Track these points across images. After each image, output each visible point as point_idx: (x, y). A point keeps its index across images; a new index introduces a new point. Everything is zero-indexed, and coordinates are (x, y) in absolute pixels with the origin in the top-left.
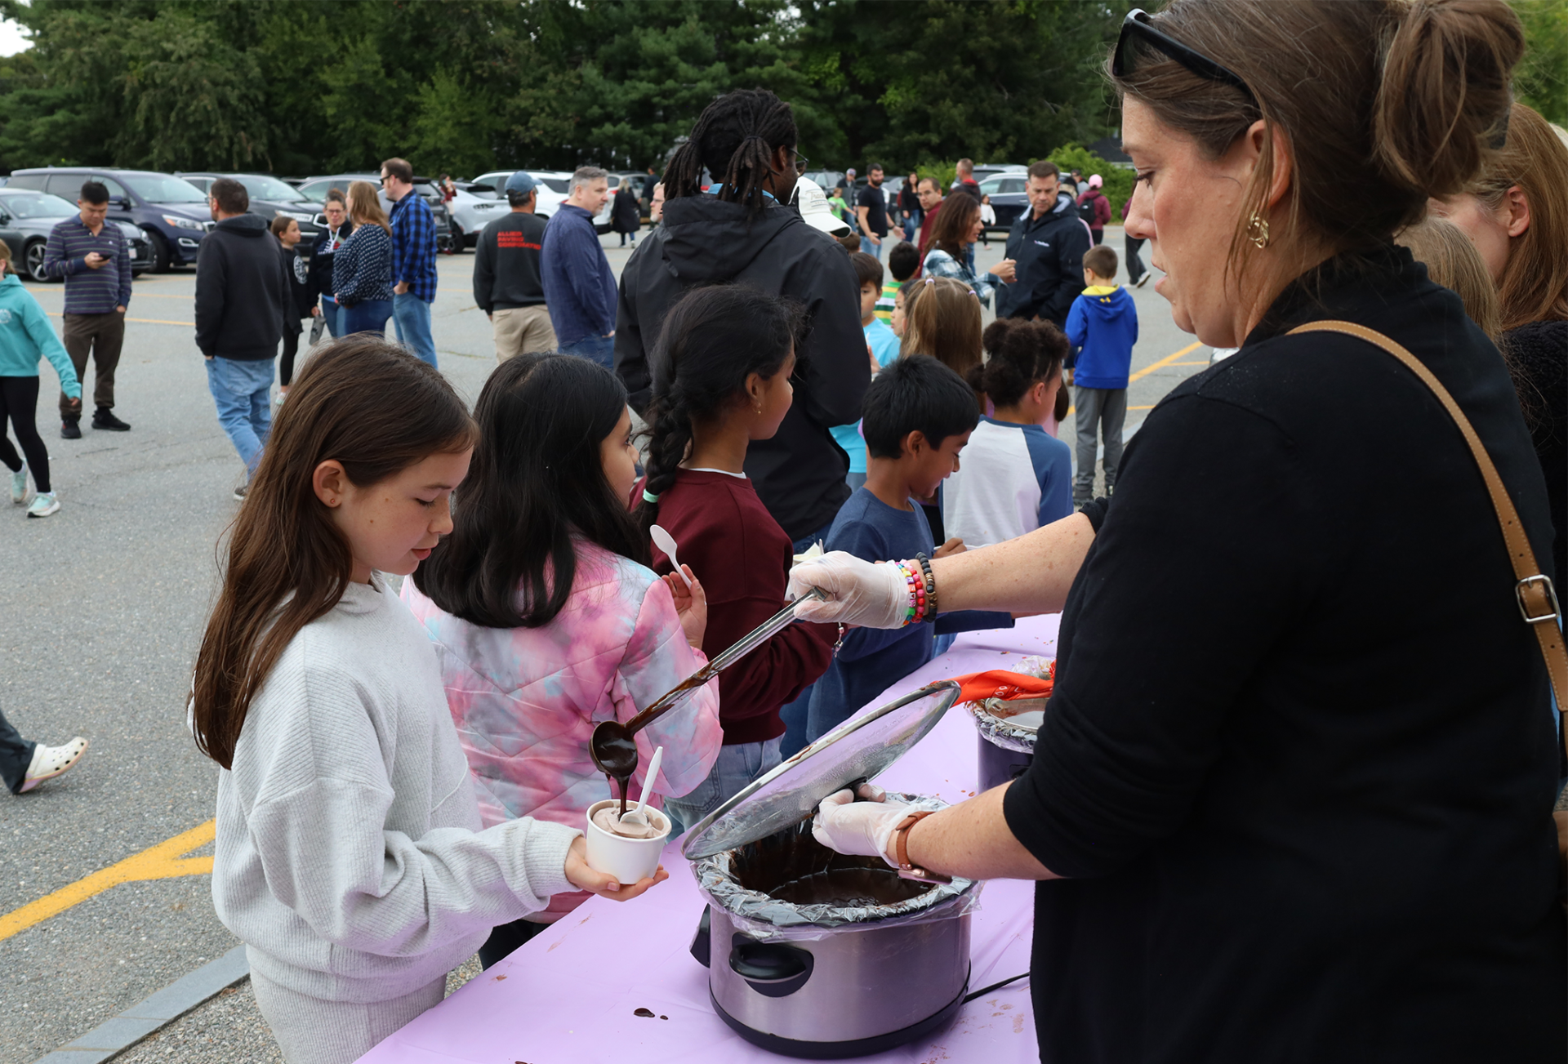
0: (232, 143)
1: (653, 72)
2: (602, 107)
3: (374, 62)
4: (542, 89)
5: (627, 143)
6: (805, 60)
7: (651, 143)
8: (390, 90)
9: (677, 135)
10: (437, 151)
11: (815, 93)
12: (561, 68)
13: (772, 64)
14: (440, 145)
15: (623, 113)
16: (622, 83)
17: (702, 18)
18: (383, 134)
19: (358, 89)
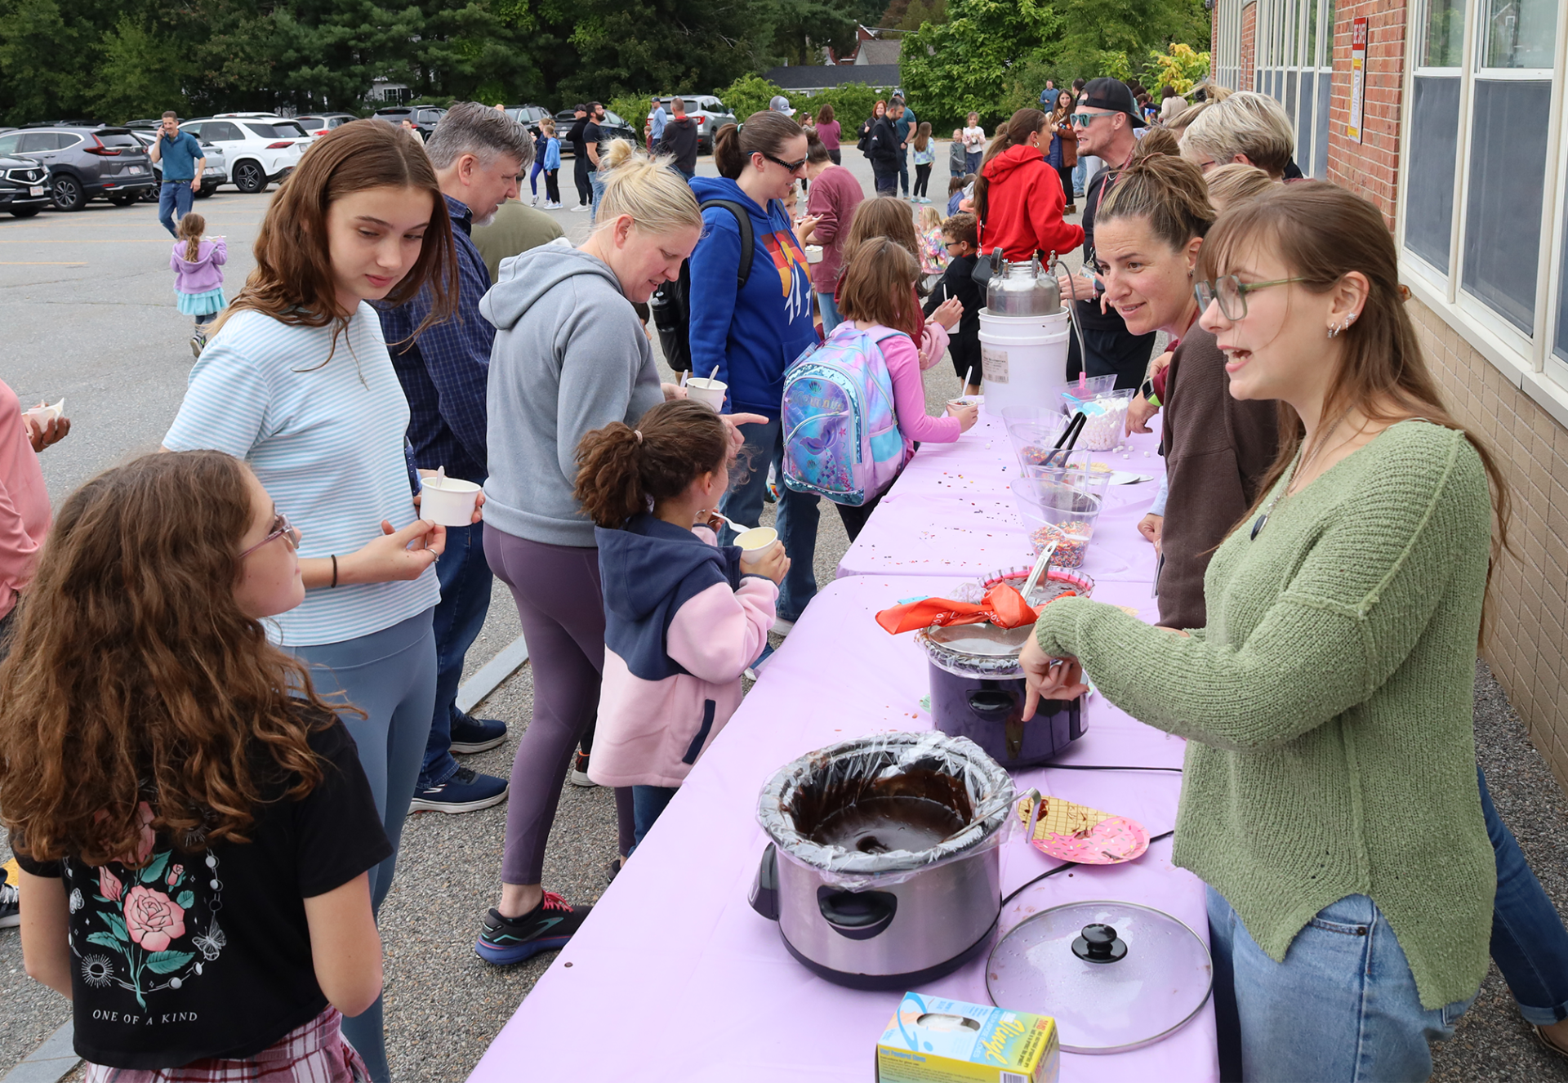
1: (347, 16)
2: (298, 50)
3: (50, 12)
4: (234, 35)
5: (326, 85)
7: (351, 84)
8: (70, 38)
9: (376, 75)
10: (126, 98)
11: (509, 33)
12: (252, 14)
14: (128, 92)
15: (320, 56)
16: (316, 28)
18: (66, 86)
19: (36, 38)
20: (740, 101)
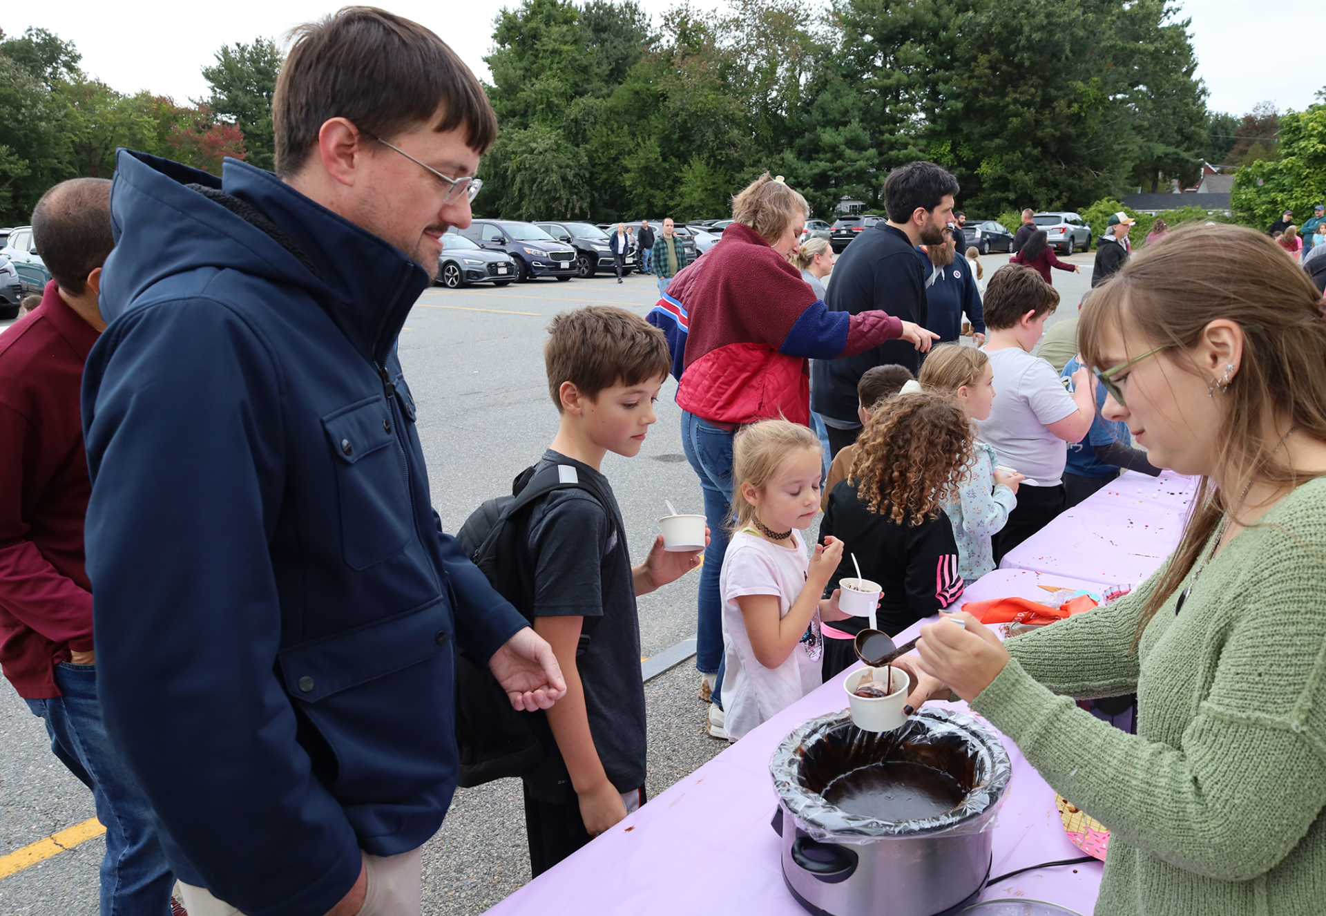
0: (568, 202)
1: (829, 155)
3: (656, 153)
6: (928, 146)
7: (827, 200)
8: (665, 169)
9: (844, 195)
10: (692, 207)
12: (770, 154)
13: (906, 148)
14: (693, 203)
17: (862, 121)
18: (659, 198)
19: (646, 169)
20: (1097, 218)
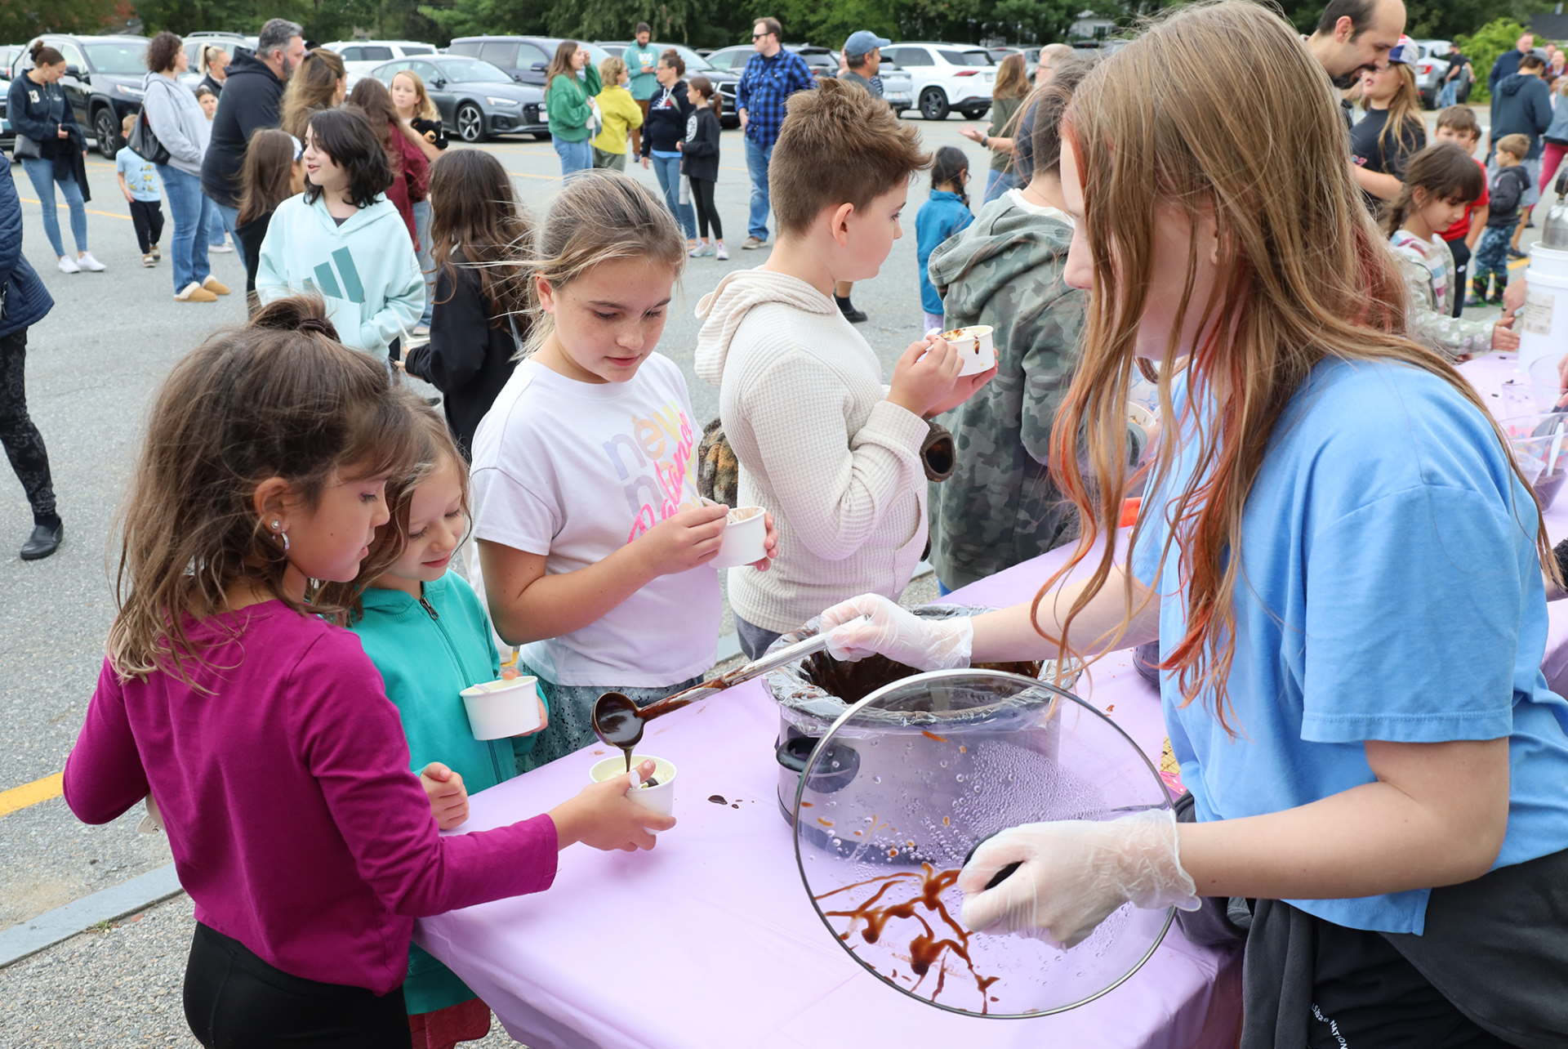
5: (1031, 17)
7: (1055, 17)
9: (1082, 10)
14: (847, 18)
